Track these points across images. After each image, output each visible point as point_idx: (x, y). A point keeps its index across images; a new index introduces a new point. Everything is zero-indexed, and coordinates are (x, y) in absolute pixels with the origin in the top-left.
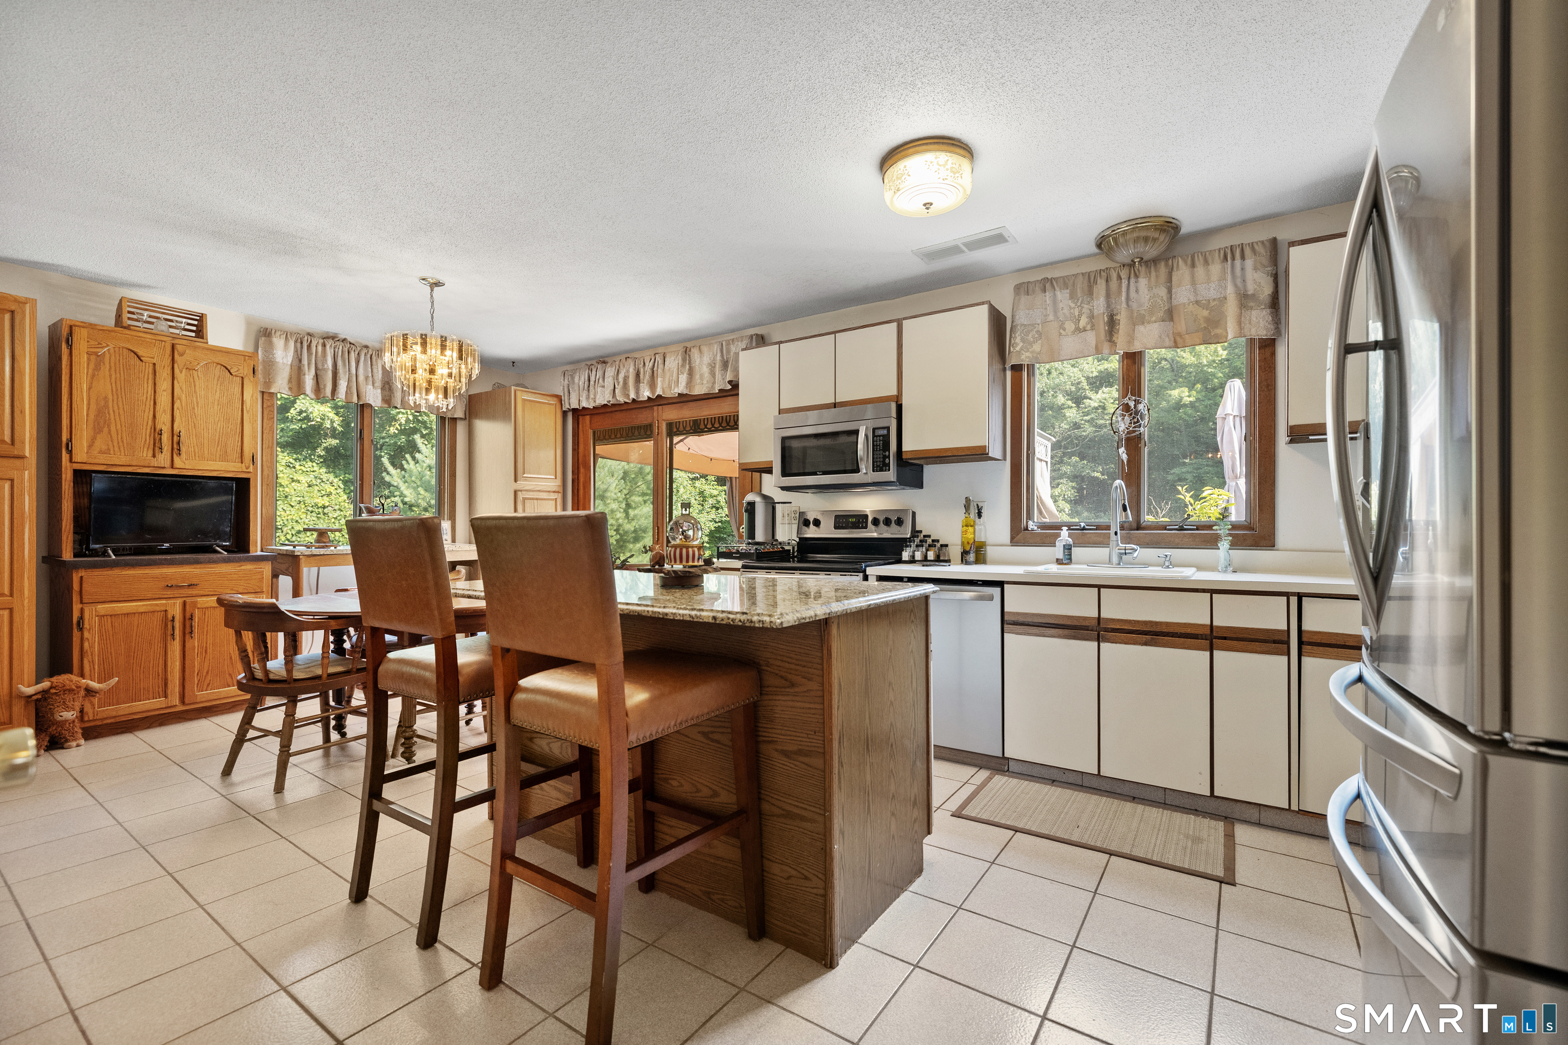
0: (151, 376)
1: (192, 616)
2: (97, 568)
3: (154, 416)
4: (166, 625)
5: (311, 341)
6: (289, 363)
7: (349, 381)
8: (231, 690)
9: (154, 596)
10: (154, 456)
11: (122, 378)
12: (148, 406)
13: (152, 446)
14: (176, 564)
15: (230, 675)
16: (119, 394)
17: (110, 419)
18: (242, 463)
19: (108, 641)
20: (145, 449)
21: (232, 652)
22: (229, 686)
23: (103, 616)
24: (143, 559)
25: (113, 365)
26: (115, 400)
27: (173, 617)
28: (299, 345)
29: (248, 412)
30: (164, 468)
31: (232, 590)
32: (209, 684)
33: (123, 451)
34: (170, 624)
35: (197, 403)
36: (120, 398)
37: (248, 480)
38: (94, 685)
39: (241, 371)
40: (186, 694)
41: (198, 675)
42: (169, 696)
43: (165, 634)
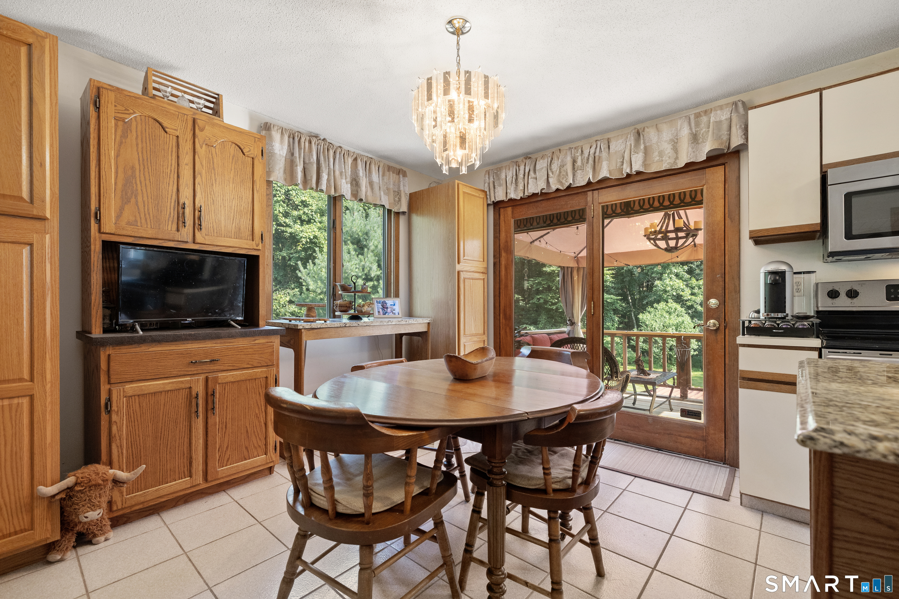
0: (174, 149)
1: (214, 392)
2: (125, 345)
3: (178, 190)
4: (191, 402)
5: (300, 137)
6: (284, 155)
7: (329, 175)
8: (247, 463)
9: (179, 373)
10: (178, 230)
11: (149, 148)
12: (172, 179)
13: (175, 220)
14: (199, 340)
15: (246, 448)
16: (146, 164)
17: (137, 190)
18: (253, 240)
19: (136, 422)
20: (170, 223)
21: (248, 426)
22: (246, 459)
23: (131, 396)
24: (169, 335)
25: (139, 134)
26: (142, 170)
27: (197, 395)
28: (291, 140)
29: (257, 191)
30: (187, 242)
31: (248, 364)
32: (229, 459)
33: (149, 223)
34: (194, 401)
35: (216, 180)
36: (146, 169)
37: (257, 258)
38: (122, 475)
39: (252, 152)
40: (209, 471)
41: (219, 451)
42: (194, 476)
43: (190, 411)
